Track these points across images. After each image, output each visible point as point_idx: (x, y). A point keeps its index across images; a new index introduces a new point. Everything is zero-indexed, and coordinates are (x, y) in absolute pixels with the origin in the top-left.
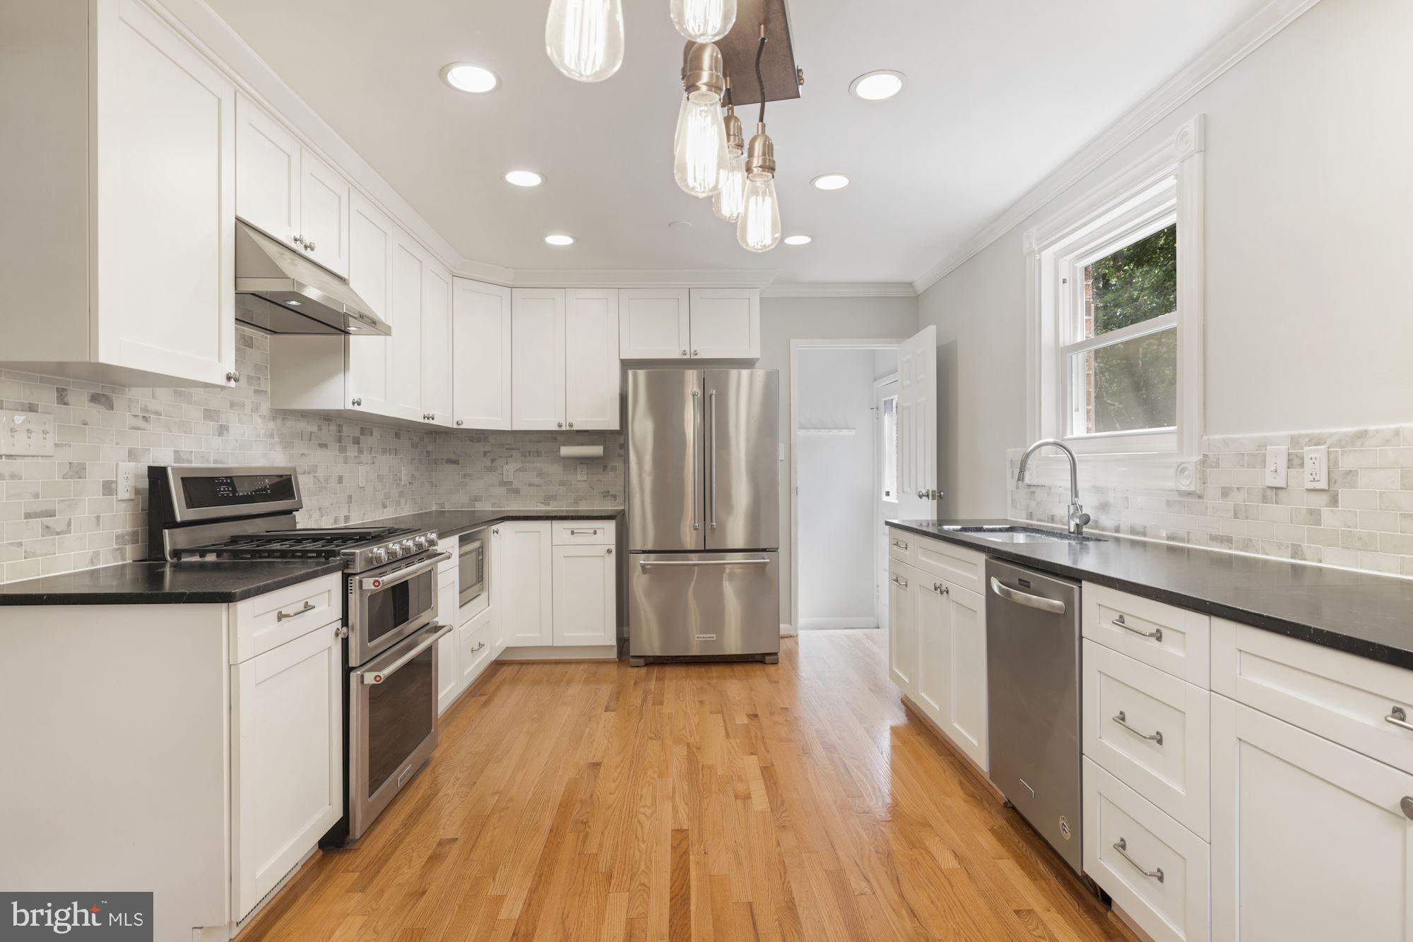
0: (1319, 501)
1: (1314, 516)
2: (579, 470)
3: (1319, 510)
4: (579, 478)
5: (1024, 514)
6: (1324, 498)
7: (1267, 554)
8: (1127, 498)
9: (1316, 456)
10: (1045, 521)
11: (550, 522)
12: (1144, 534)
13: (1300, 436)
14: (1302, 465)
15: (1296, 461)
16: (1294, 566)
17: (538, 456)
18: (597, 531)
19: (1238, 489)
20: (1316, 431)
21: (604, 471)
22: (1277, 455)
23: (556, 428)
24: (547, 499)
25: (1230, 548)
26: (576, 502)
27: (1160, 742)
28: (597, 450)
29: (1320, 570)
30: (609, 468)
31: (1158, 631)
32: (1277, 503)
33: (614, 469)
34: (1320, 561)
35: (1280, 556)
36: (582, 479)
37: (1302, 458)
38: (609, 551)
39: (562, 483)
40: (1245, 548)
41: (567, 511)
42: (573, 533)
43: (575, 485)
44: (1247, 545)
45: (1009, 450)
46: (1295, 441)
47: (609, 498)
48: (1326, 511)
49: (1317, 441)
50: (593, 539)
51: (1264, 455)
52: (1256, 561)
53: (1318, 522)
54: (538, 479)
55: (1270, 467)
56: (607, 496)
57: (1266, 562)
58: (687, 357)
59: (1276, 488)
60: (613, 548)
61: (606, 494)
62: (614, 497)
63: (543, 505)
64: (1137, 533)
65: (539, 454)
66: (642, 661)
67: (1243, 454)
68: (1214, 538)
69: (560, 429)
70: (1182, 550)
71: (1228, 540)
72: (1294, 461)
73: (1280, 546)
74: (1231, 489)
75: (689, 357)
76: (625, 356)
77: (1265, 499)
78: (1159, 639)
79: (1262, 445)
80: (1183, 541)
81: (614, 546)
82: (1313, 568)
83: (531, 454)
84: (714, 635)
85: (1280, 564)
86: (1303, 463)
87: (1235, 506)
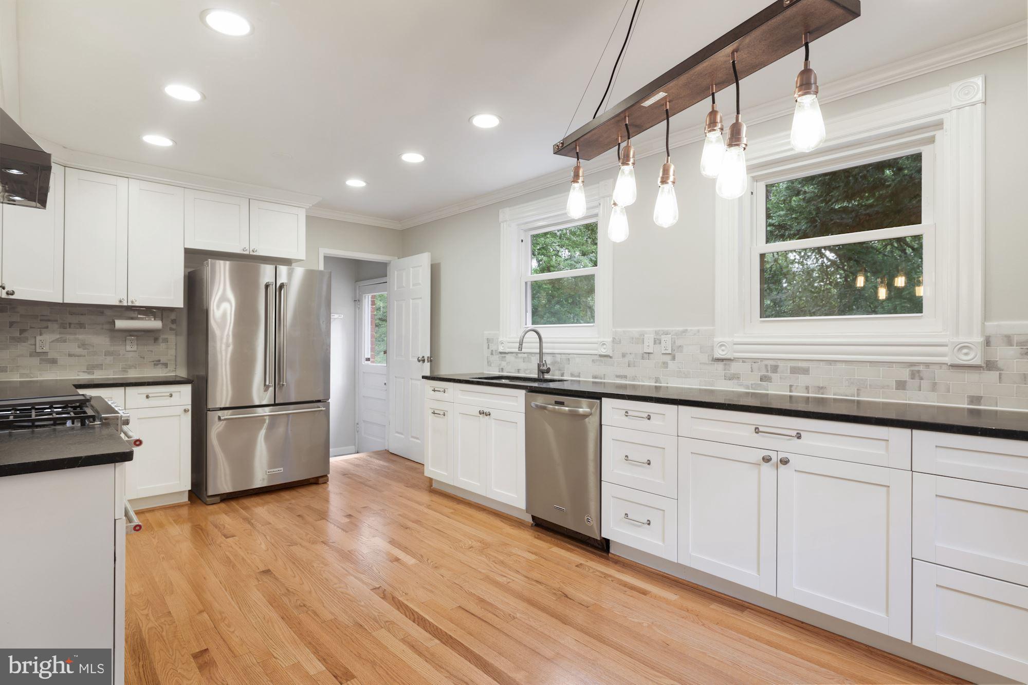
0: (667, 359)
1: (665, 364)
2: (128, 342)
3: (667, 362)
4: (128, 348)
5: (497, 369)
6: (669, 357)
7: (644, 382)
8: (569, 359)
9: (667, 341)
10: (513, 373)
11: (123, 388)
12: (579, 376)
13: (659, 331)
14: (660, 343)
15: (658, 342)
16: (656, 387)
17: (81, 328)
18: (173, 394)
19: (630, 353)
20: (666, 329)
21: (155, 342)
22: (649, 340)
23: (118, 304)
24: (91, 368)
25: (626, 381)
26: (125, 370)
27: (649, 464)
28: (154, 324)
29: (667, 387)
30: (161, 340)
31: (648, 415)
32: (648, 359)
33: (166, 340)
34: (667, 384)
35: (650, 383)
36: (132, 349)
37: (661, 341)
38: (186, 411)
39: (108, 354)
40: (634, 380)
41: (114, 379)
42: (147, 397)
43: (124, 355)
44: (634, 379)
45: (485, 332)
46: (657, 333)
47: (160, 366)
48: (670, 363)
49: (667, 333)
50: (168, 401)
51: (643, 339)
52: (639, 386)
53: (667, 367)
54: (81, 350)
55: (646, 344)
56: (157, 365)
57: (643, 386)
58: (247, 253)
59: (648, 353)
60: (190, 407)
61: (157, 363)
62: (166, 365)
63: (86, 374)
64: (575, 377)
65: (81, 326)
66: (218, 499)
67: (633, 338)
68: (618, 376)
69: (121, 304)
70: (601, 383)
71: (625, 377)
72: (657, 341)
73: (650, 378)
74: (627, 353)
75: (248, 253)
76: (188, 246)
77: (643, 358)
78: (649, 419)
79: (642, 335)
80: (601, 379)
81: (190, 406)
82: (664, 387)
83: (72, 326)
84: (282, 469)
85: (650, 386)
86: (661, 342)
87: (629, 361)
